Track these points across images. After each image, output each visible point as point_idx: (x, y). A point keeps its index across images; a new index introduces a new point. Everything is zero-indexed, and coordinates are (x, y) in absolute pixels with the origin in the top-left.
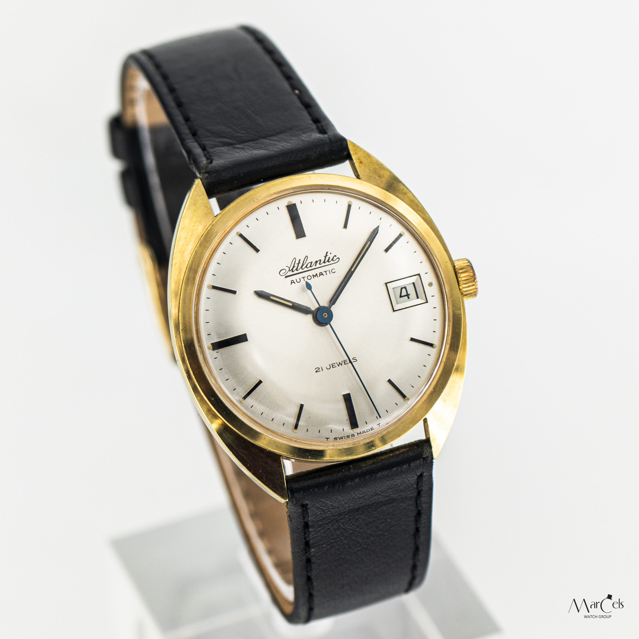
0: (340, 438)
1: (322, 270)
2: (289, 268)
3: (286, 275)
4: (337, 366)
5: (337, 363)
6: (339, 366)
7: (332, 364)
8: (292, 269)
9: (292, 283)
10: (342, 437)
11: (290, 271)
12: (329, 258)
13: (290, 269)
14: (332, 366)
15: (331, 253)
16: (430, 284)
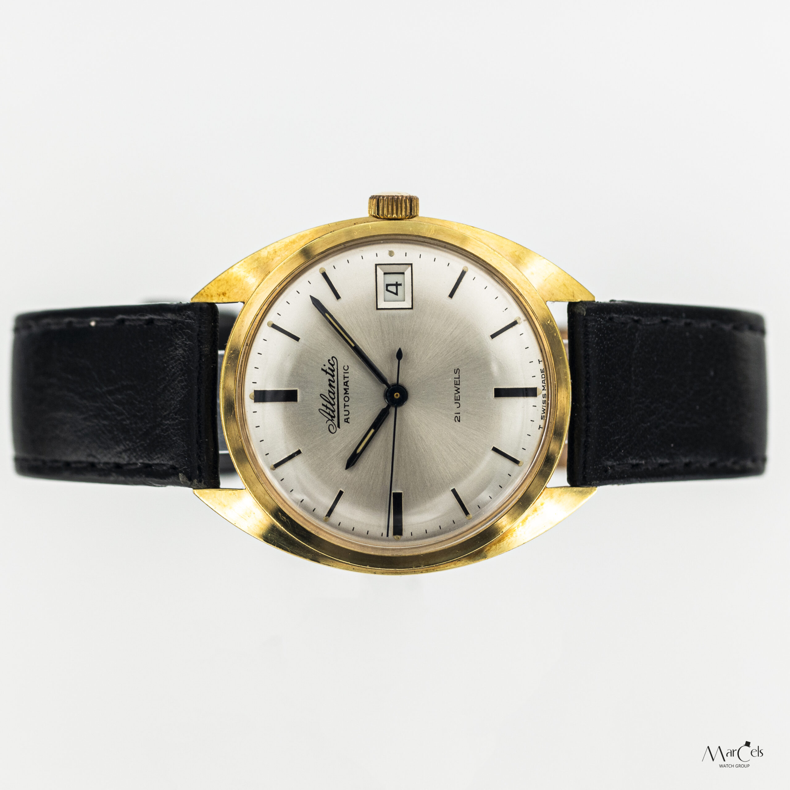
0: (543, 412)
1: (341, 381)
2: (329, 420)
3: (337, 426)
4: (459, 394)
5: (455, 394)
6: (459, 392)
7: (455, 400)
8: (332, 417)
9: (347, 422)
10: (543, 410)
11: (333, 420)
12: (329, 368)
13: (331, 419)
14: (457, 400)
15: (324, 365)
16: (391, 254)
